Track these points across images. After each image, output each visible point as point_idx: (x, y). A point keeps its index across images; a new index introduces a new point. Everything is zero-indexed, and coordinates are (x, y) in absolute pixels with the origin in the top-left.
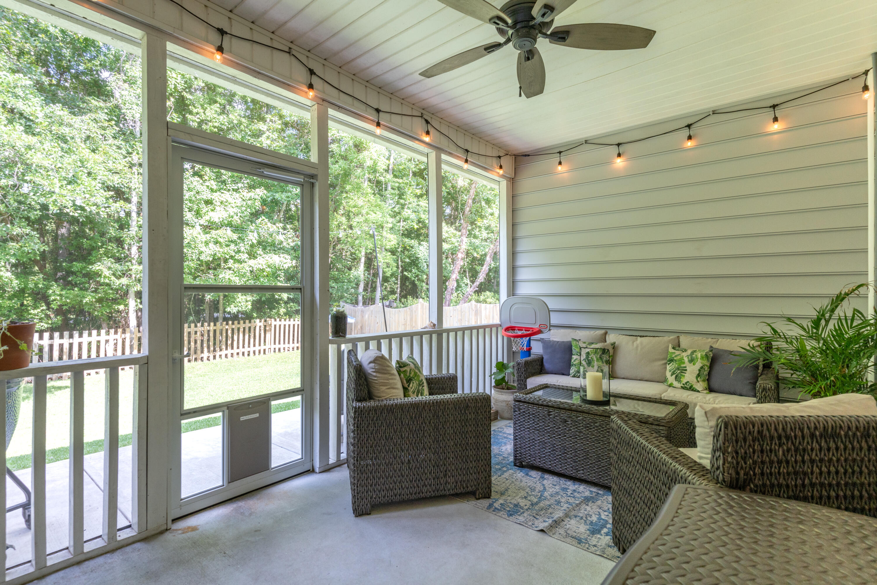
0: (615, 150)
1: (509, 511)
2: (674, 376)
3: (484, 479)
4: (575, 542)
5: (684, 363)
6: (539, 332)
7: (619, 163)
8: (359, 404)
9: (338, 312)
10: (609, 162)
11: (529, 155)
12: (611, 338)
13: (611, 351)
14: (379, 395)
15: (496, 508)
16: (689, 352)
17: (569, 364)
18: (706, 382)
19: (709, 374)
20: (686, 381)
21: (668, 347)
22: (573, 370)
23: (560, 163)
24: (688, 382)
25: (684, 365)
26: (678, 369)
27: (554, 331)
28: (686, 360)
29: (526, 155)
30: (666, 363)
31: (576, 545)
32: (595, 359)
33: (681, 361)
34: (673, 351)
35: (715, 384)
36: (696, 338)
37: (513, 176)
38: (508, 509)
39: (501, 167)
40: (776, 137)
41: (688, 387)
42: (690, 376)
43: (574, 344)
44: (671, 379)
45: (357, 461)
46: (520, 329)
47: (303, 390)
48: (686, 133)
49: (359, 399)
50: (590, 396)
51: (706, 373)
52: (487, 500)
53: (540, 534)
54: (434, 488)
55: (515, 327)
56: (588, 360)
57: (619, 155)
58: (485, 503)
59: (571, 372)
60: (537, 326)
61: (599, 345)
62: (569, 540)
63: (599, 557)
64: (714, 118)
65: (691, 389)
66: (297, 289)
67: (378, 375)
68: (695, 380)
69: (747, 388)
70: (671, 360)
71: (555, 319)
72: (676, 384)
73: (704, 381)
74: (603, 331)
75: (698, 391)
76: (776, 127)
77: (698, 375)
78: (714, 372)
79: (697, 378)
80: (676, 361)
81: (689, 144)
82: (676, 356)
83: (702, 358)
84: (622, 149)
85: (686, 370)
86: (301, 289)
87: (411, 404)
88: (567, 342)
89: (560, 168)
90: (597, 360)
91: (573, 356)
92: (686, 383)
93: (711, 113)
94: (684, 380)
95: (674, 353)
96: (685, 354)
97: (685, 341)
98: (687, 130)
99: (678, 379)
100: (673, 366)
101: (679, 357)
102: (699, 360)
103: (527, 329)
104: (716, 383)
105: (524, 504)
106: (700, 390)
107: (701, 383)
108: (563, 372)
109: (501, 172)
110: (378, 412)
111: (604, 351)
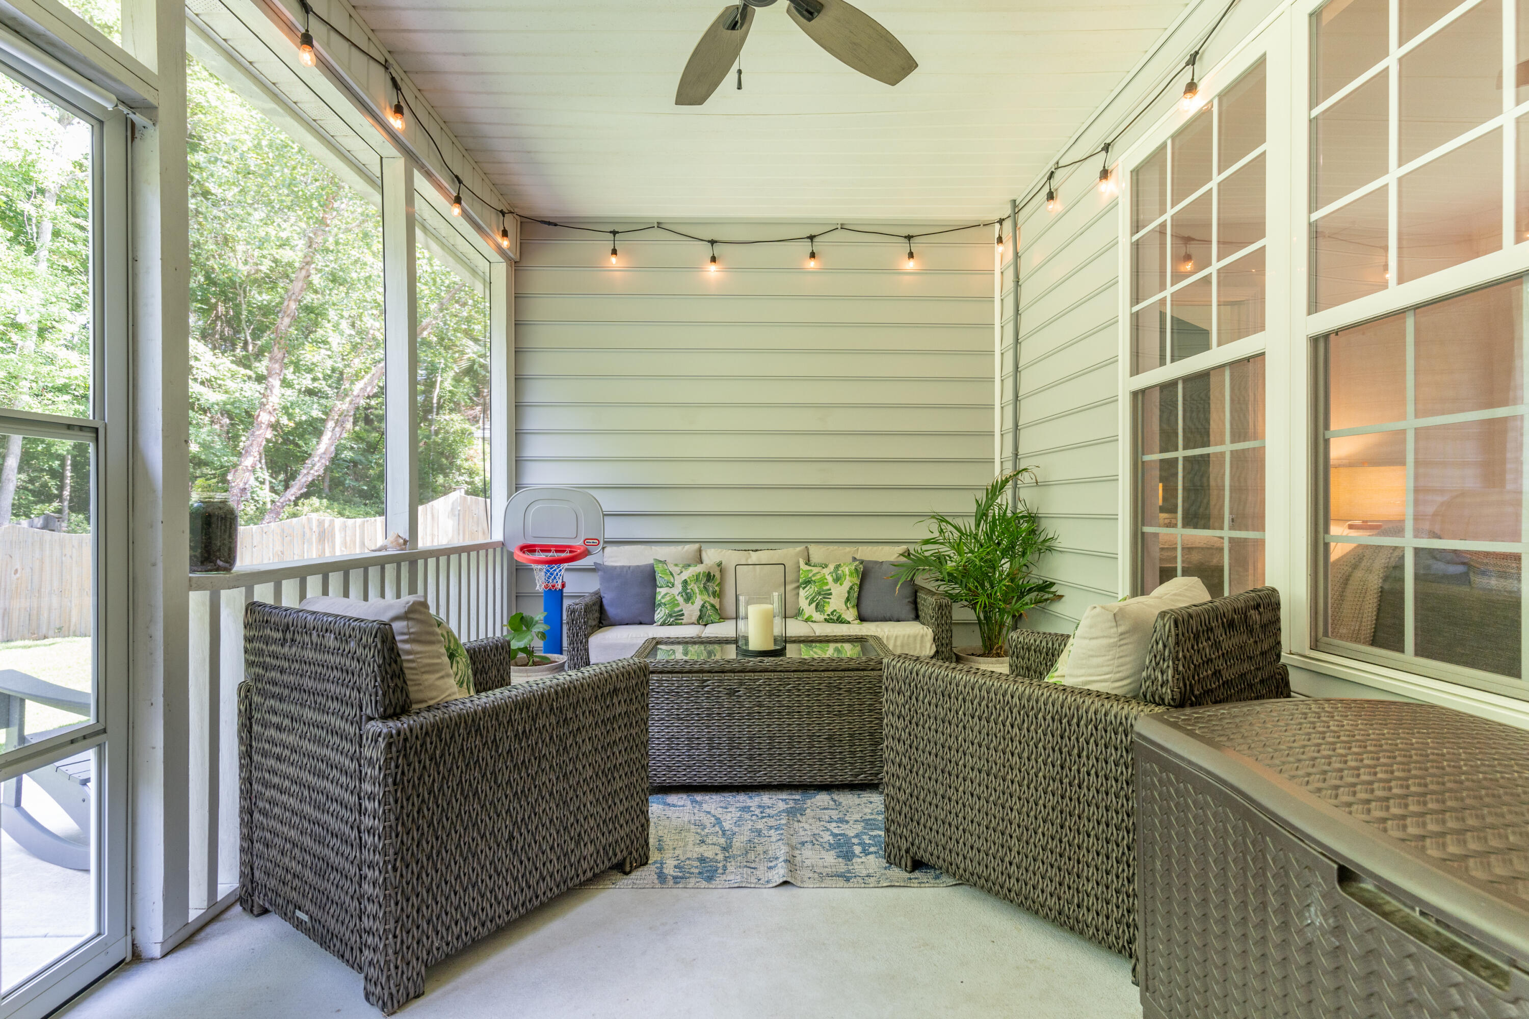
0: (706, 250)
1: (700, 873)
2: (814, 605)
3: (640, 829)
4: (841, 882)
5: (827, 584)
6: (586, 553)
7: (713, 270)
8: (393, 725)
9: (207, 503)
10: (696, 268)
11: (556, 225)
12: (712, 556)
13: (718, 576)
14: (420, 696)
15: (675, 878)
16: (831, 567)
17: (652, 605)
18: (856, 609)
19: (859, 598)
20: (831, 610)
21: (799, 563)
22: (660, 614)
23: (614, 252)
24: (835, 611)
25: (828, 587)
26: (819, 594)
27: (609, 550)
28: (830, 579)
29: (549, 223)
30: (798, 587)
31: (846, 885)
32: (697, 591)
33: (823, 581)
34: (808, 568)
35: (867, 609)
36: (832, 547)
37: (517, 258)
38: (697, 871)
39: (505, 234)
40: (907, 278)
41: (835, 618)
42: (837, 602)
43: (658, 568)
44: (809, 610)
45: (395, 869)
46: (545, 549)
47: (104, 731)
48: (807, 247)
49: (390, 711)
50: (755, 644)
51: (856, 595)
52: (646, 868)
53: (785, 892)
54: (558, 878)
55: (534, 546)
56: (687, 594)
57: (713, 259)
58: (645, 875)
59: (656, 617)
60: (580, 542)
61: (699, 569)
62: (828, 882)
63: (890, 889)
64: (840, 235)
65: (840, 621)
66: (81, 428)
67: (417, 647)
68: (845, 607)
69: (907, 610)
70: (808, 582)
71: (613, 529)
72: (817, 616)
73: (853, 607)
74: (697, 546)
75: (849, 623)
76: (910, 265)
77: (848, 599)
78: (863, 593)
79: (846, 603)
80: (815, 582)
81: (812, 264)
82: (814, 575)
83: (851, 574)
84: (718, 250)
85: (830, 594)
86: (96, 430)
87: (516, 703)
88: (646, 566)
89: (614, 259)
90: (701, 592)
91: (658, 590)
92: (832, 613)
93: (839, 227)
94: (828, 609)
95: (811, 570)
96: (826, 571)
97: (817, 553)
98: (808, 243)
99: (819, 608)
100: (811, 591)
101: (818, 577)
102: (847, 577)
103: (560, 549)
104: (869, 607)
105: (711, 853)
106: (850, 620)
107: (851, 610)
108: (641, 619)
109: (505, 243)
110: (446, 735)
111: (709, 577)
